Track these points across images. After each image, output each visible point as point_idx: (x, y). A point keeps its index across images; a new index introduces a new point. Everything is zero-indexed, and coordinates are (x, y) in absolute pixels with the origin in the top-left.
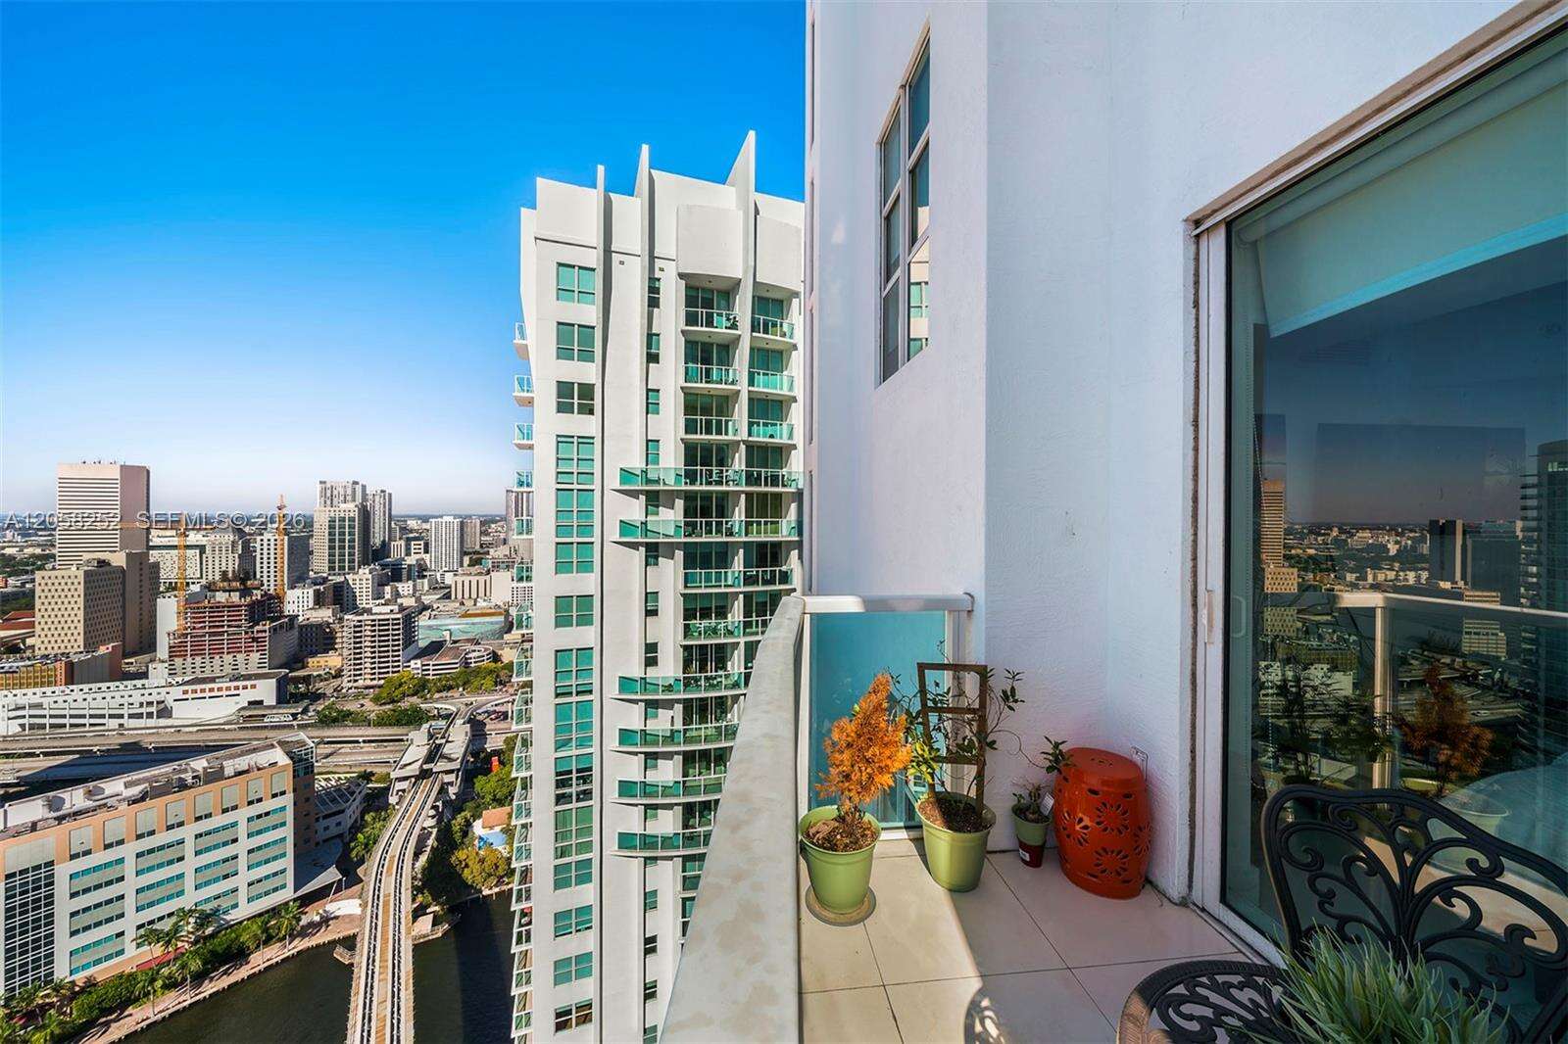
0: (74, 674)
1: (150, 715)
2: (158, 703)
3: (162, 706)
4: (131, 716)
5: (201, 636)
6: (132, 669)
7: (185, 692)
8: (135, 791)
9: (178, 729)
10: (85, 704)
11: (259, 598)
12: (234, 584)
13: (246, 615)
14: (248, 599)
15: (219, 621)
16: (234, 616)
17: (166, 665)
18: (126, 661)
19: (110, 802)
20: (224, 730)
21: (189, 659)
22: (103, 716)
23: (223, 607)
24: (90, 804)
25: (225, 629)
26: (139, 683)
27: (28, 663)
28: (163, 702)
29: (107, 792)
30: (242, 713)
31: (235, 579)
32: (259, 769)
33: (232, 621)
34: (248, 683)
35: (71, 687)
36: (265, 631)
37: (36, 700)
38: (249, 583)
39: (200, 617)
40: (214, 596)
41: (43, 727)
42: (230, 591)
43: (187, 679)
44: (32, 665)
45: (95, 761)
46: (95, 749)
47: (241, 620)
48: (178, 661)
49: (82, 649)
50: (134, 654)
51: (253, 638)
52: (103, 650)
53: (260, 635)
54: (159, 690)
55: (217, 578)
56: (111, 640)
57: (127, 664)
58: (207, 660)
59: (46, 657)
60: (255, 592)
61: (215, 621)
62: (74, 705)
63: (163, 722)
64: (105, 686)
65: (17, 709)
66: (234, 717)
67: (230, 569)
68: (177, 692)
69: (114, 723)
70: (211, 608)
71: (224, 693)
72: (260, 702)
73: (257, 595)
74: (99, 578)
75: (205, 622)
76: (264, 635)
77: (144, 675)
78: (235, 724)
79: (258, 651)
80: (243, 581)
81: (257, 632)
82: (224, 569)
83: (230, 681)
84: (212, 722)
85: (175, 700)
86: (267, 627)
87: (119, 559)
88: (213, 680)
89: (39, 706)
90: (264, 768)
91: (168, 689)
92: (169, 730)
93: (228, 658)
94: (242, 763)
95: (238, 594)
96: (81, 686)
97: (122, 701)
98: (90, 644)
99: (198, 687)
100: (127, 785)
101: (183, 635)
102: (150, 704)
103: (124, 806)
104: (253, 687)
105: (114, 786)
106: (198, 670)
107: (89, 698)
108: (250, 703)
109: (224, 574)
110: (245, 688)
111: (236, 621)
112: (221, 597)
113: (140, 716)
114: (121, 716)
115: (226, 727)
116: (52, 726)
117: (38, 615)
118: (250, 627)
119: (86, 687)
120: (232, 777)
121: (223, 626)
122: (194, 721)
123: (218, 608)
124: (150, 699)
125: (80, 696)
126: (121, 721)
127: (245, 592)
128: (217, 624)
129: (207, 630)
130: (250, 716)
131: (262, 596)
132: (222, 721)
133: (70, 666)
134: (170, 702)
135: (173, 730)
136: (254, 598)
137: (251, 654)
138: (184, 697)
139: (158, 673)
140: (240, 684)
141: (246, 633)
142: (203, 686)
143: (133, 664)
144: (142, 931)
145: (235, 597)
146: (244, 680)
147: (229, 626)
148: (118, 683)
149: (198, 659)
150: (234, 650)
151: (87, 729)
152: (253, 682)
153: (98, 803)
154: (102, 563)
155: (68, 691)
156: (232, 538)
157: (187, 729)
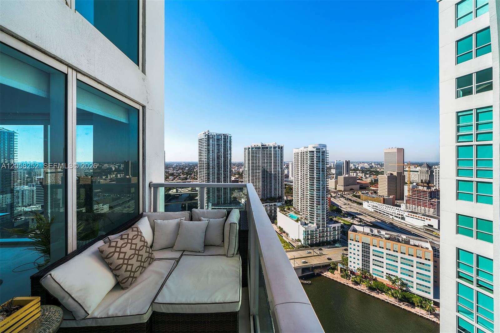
0: (385, 201)
1: (399, 218)
2: (401, 215)
3: (402, 216)
4: (395, 216)
5: (414, 199)
6: (398, 204)
7: (409, 214)
8: (387, 236)
9: (406, 225)
10: (385, 210)
11: (434, 190)
12: (425, 184)
13: (428, 195)
14: (430, 190)
15: (420, 195)
16: (424, 195)
17: (405, 205)
18: (397, 201)
19: (382, 236)
20: (419, 230)
21: (411, 205)
22: (389, 214)
23: (421, 191)
24: (378, 234)
25: (422, 198)
26: (398, 208)
27: (376, 196)
28: (403, 215)
29: (382, 234)
30: (425, 227)
31: (425, 182)
32: (422, 247)
33: (424, 196)
34: (428, 218)
35: (383, 204)
36: (435, 202)
37: (377, 205)
38: (430, 185)
39: (414, 193)
40: (418, 187)
41: (377, 212)
42: (424, 186)
43: (409, 211)
44: (377, 197)
45: (386, 224)
46: (387, 222)
47: (427, 197)
48: (408, 205)
49: (387, 196)
50: (399, 200)
51: (431, 203)
52: (391, 197)
53: (433, 203)
54: (402, 211)
55: (420, 182)
56: (393, 195)
57: (397, 202)
58: (416, 207)
59: (380, 196)
60: (432, 188)
61: (419, 195)
62: (383, 209)
63: (402, 221)
64: (390, 206)
65: (373, 206)
66: (422, 227)
67: (424, 179)
68: (406, 214)
69: (391, 217)
70: (418, 191)
71: (420, 218)
72: (432, 226)
73: (433, 189)
74: (391, 178)
75: (415, 195)
76: (435, 203)
77: (400, 206)
78: (422, 230)
79: (433, 208)
80: (428, 183)
81: (433, 202)
82: (422, 179)
83: (422, 215)
84: (416, 226)
85: (406, 216)
86: (436, 201)
87: (395, 174)
88: (417, 213)
89: (377, 207)
90: (424, 248)
91: (404, 212)
92: (403, 224)
93: (423, 208)
94: (417, 243)
95: (426, 188)
96: (385, 205)
97: (393, 211)
98: (389, 195)
99: (413, 214)
100: (386, 234)
101: (409, 197)
102: (399, 215)
103: (384, 239)
104: (430, 220)
105: (383, 232)
106: (414, 209)
107: (386, 208)
108: (428, 225)
109: (422, 180)
110: (427, 219)
111: (425, 196)
112: (421, 188)
113: (397, 217)
114: (393, 216)
115: (420, 230)
116: (379, 213)
117: (379, 185)
118: (430, 199)
119: (386, 205)
120: (413, 245)
121: (421, 197)
122: (410, 224)
123: (419, 191)
124: (400, 213)
125: (384, 207)
126: (393, 217)
127: (429, 187)
128: (419, 196)
129: (416, 197)
130: (428, 229)
131: (435, 190)
132: (419, 227)
133: (384, 199)
134: (405, 216)
135: (405, 224)
136: (432, 190)
137: (430, 209)
138: (409, 216)
139: (403, 206)
140: (425, 217)
141: (429, 201)
142: (414, 214)
143: (398, 202)
144: (387, 275)
145: (425, 189)
146: (427, 216)
147: (423, 198)
148: (393, 207)
149: (414, 205)
150: (425, 206)
151: (386, 216)
152: (430, 218)
153: (379, 235)
154: (391, 174)
155: (382, 205)
156: (427, 169)
157: (408, 226)
